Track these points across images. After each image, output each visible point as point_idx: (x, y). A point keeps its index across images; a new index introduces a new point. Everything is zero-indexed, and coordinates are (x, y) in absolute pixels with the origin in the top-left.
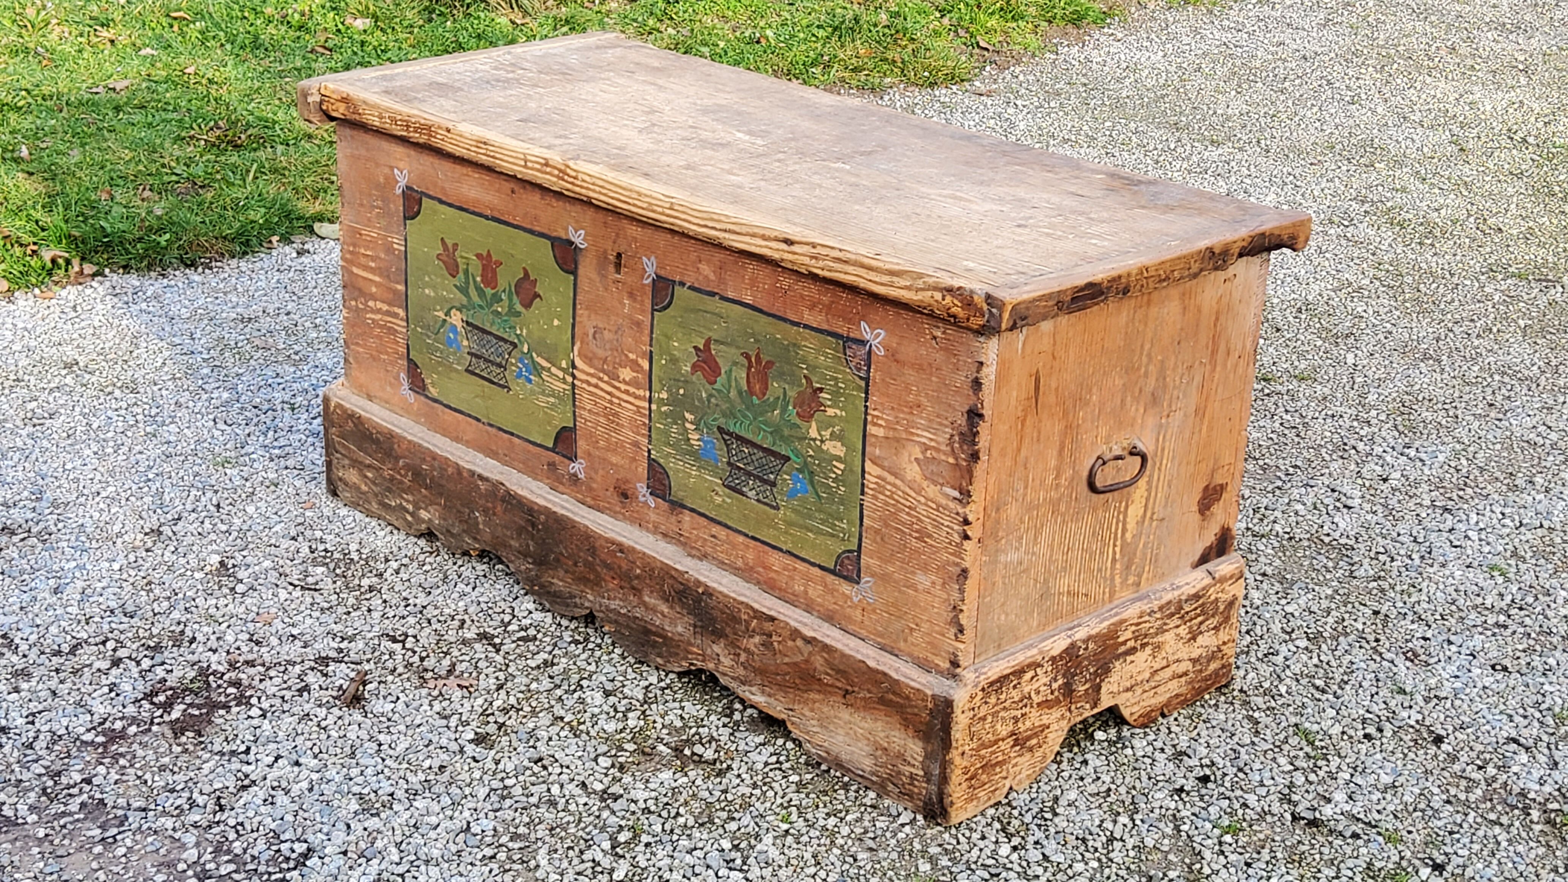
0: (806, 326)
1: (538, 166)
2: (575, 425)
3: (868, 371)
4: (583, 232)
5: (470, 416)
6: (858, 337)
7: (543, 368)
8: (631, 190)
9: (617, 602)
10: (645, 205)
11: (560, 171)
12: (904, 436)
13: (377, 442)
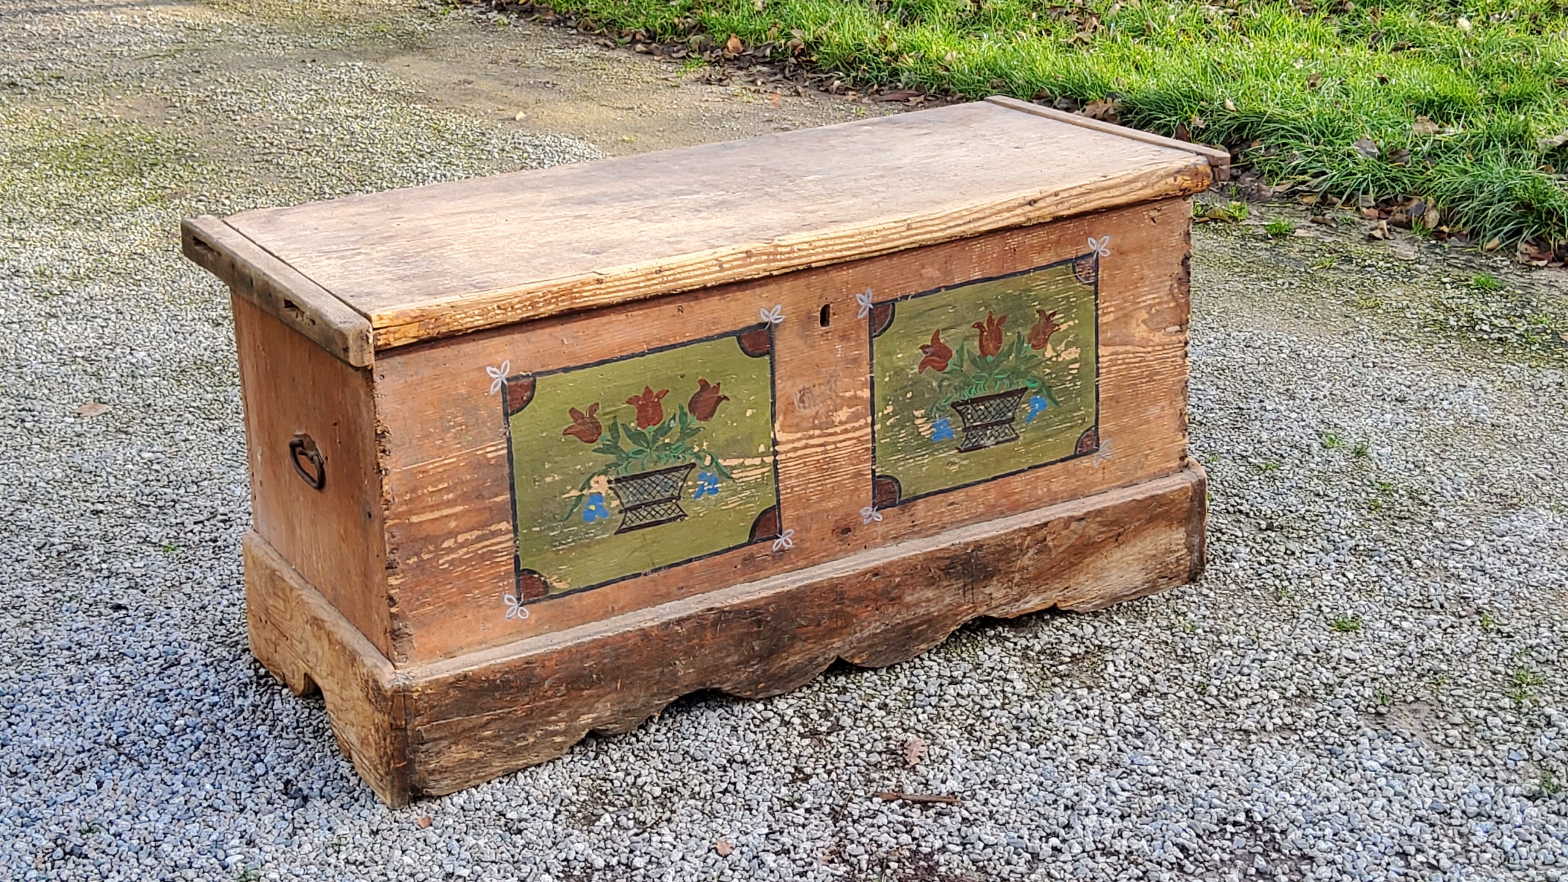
0: (1035, 269)
1: (740, 262)
2: (778, 501)
3: (1097, 274)
4: (779, 307)
5: (623, 579)
6: (1087, 252)
7: (734, 468)
8: (860, 234)
9: (873, 625)
10: (879, 240)
11: (769, 254)
12: (1131, 308)
13: (506, 683)
